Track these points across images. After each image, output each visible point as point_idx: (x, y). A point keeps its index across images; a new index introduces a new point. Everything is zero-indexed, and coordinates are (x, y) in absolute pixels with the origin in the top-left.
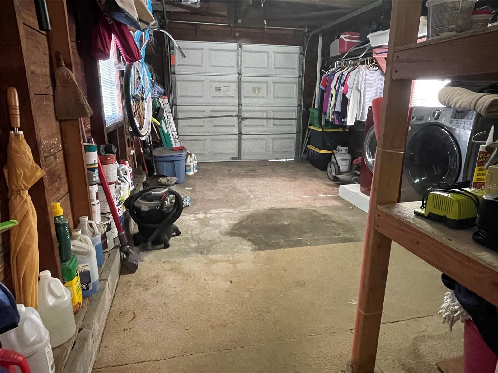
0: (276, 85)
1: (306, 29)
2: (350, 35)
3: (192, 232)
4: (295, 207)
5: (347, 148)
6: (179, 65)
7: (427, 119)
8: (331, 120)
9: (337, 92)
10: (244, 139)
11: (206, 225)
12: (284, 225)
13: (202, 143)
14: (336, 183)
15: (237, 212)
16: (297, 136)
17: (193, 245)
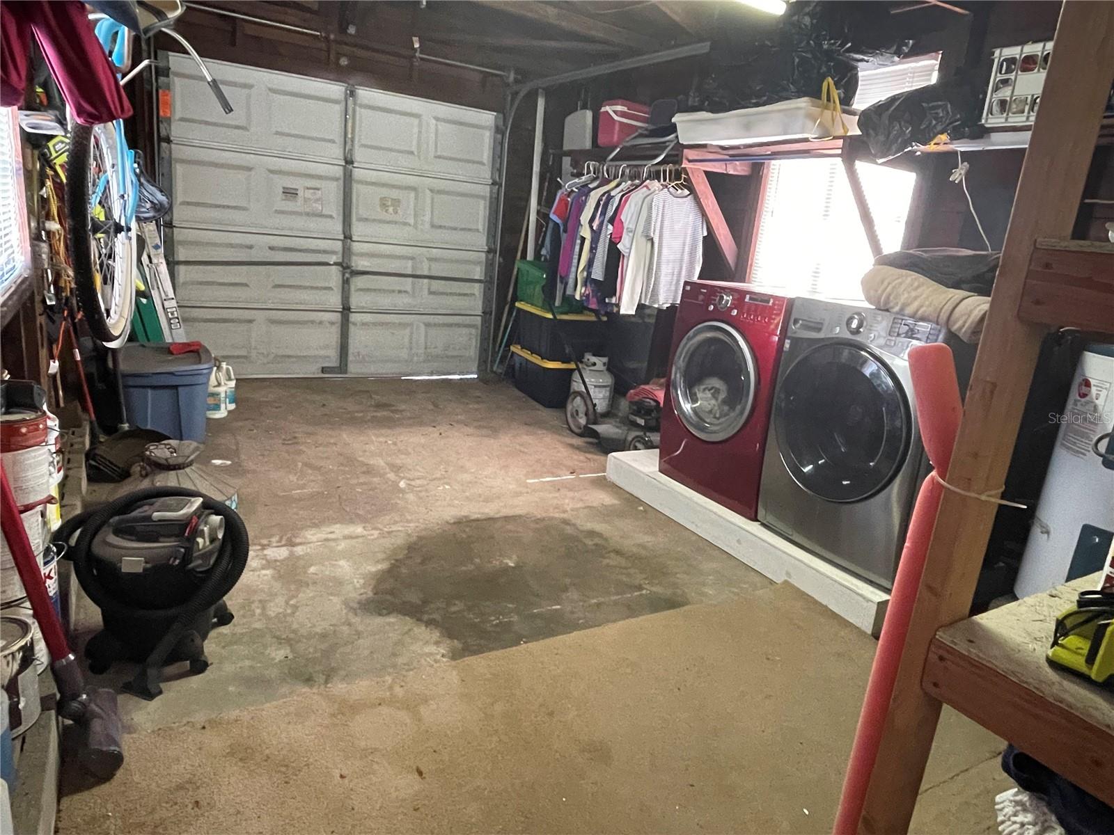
0: (438, 198)
1: (512, 76)
2: (625, 109)
3: (264, 608)
4: (518, 511)
5: (605, 360)
6: (182, 119)
7: (832, 331)
8: (578, 297)
9: (596, 235)
10: (355, 324)
11: (302, 584)
12: (506, 569)
13: (244, 327)
14: (587, 443)
15: (376, 533)
16: (484, 322)
17: (279, 654)
